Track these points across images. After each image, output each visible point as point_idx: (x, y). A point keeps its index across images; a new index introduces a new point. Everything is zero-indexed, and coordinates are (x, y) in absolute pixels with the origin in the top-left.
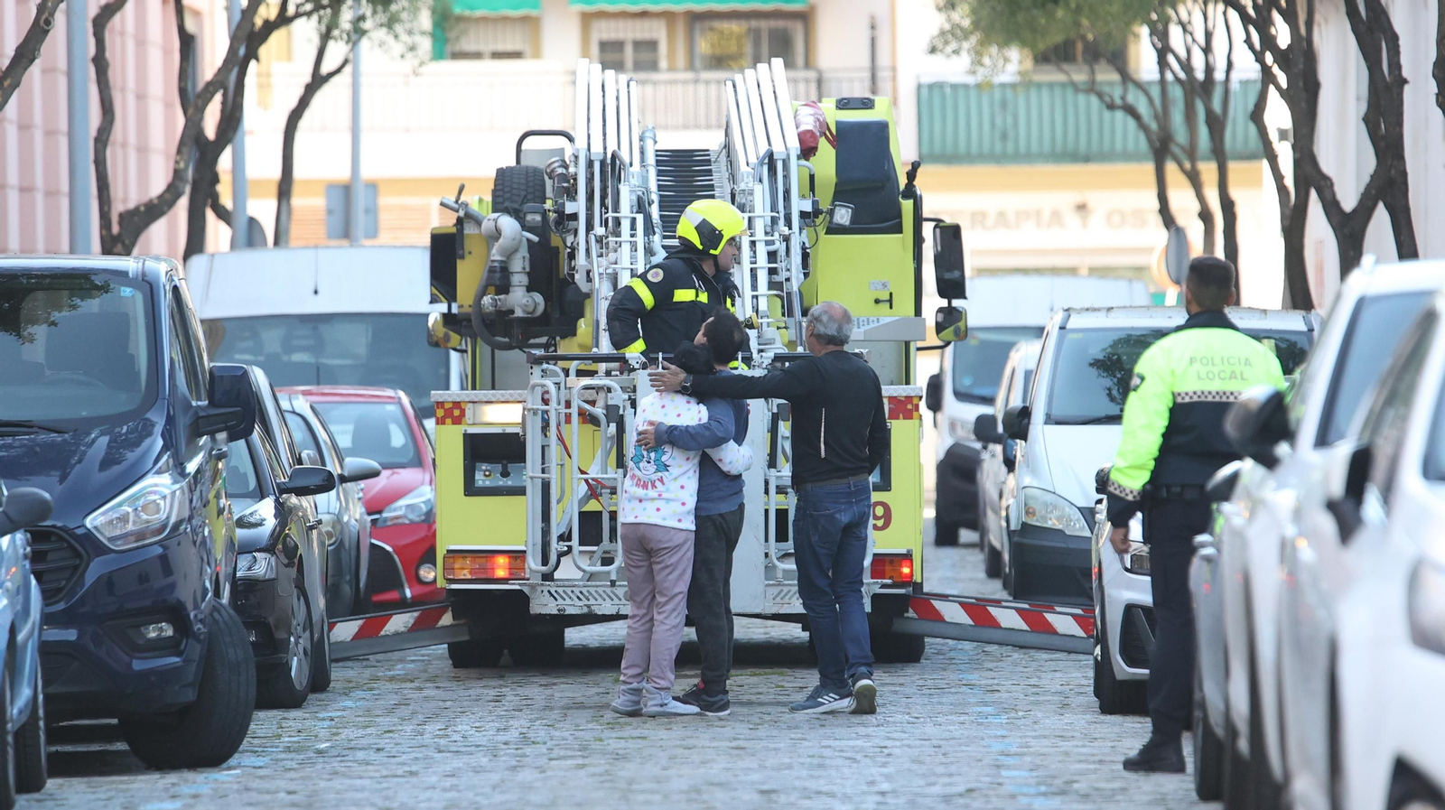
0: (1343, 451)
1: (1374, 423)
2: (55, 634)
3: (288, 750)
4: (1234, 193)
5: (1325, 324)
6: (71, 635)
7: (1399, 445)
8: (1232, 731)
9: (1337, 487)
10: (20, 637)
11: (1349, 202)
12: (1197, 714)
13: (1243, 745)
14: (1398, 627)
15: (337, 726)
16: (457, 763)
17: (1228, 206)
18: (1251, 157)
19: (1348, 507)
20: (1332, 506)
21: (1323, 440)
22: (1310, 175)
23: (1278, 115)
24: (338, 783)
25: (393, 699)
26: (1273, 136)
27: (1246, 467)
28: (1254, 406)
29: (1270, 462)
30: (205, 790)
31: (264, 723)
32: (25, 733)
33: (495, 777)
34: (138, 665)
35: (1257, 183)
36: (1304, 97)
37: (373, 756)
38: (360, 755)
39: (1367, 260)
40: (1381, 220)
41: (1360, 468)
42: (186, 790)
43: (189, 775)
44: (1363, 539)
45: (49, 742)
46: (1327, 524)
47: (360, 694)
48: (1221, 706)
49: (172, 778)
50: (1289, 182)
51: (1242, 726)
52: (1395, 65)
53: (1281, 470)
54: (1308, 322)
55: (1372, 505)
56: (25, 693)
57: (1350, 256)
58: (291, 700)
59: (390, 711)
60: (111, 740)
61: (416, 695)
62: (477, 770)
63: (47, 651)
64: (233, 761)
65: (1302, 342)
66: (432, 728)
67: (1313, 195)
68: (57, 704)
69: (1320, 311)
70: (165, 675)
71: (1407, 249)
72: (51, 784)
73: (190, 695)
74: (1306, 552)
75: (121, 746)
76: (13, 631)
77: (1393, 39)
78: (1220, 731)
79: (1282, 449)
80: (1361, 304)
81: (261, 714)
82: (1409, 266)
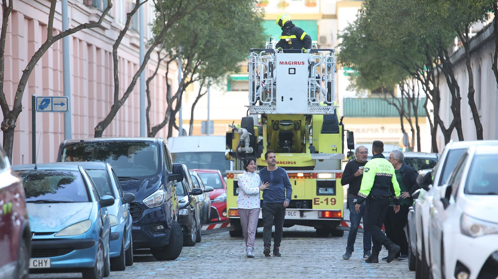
0: (445, 186)
1: (453, 180)
2: (135, 228)
3: (191, 256)
4: (419, 125)
5: (441, 156)
6: (139, 228)
7: (459, 185)
8: (418, 254)
9: (443, 195)
10: (127, 229)
11: (447, 127)
12: (410, 250)
13: (420, 257)
14: (458, 229)
15: (203, 251)
16: (231, 260)
17: (418, 128)
18: (424, 116)
19: (446, 200)
20: (442, 200)
21: (440, 184)
22: (438, 120)
23: (430, 106)
24: (203, 264)
25: (216, 244)
26: (429, 111)
27: (422, 191)
28: (423, 176)
29: (427, 189)
30: (171, 266)
31: (185, 250)
32: (128, 252)
33: (240, 263)
34: (155, 236)
35: (425, 122)
36: (437, 102)
37: (211, 258)
38: (208, 258)
39: (451, 141)
40: (455, 131)
41: (449, 191)
42: (166, 266)
43: (167, 262)
44: (449, 208)
45: (134, 254)
46: (441, 204)
47: (208, 243)
48: (415, 248)
49: (163, 263)
50: (433, 122)
51: (420, 253)
52: (459, 94)
53: (430, 191)
54: (437, 156)
55: (452, 200)
56: (128, 242)
57: (447, 140)
58: (192, 244)
59: (215, 247)
60: (148, 254)
61: (221, 243)
62: (236, 261)
63: (133, 232)
64: (177, 259)
65: (435, 161)
66: (225, 251)
67: (439, 125)
68: (136, 245)
69: (440, 153)
70: (162, 238)
71: (461, 138)
72: (134, 264)
73: (168, 243)
74: (436, 211)
75: (151, 255)
76: (125, 227)
77: (459, 88)
78: (415, 254)
79: (430, 186)
80: (449, 151)
81: (184, 248)
82: (462, 142)
